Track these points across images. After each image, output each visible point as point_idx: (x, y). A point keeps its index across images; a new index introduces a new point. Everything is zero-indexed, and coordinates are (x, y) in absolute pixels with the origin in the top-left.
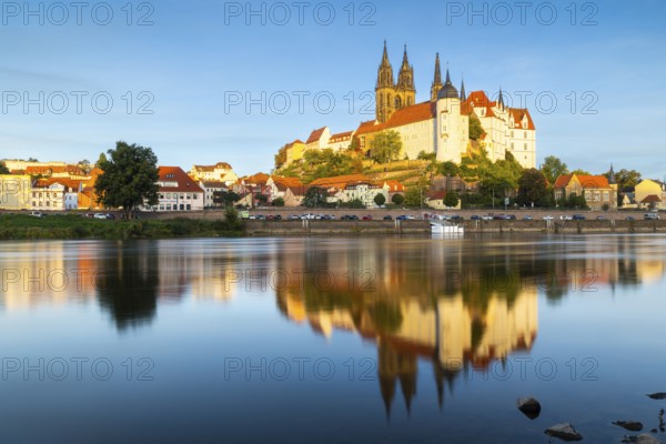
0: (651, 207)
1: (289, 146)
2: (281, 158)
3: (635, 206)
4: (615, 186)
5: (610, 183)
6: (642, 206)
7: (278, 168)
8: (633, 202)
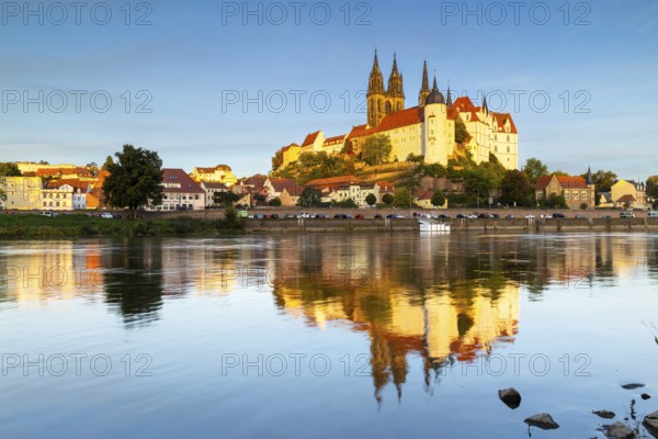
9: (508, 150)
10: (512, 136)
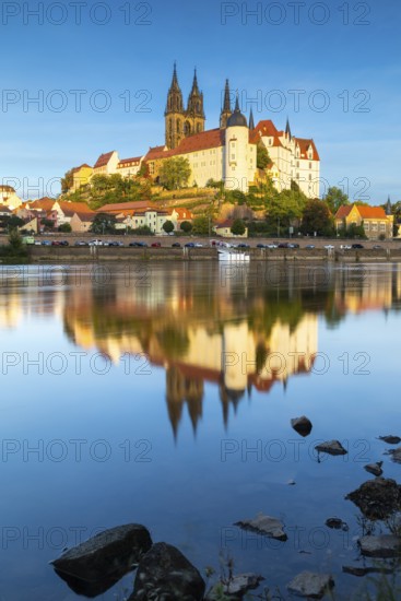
1: (77, 170)
2: (67, 182)
4: (392, 217)
5: (387, 214)
7: (64, 192)
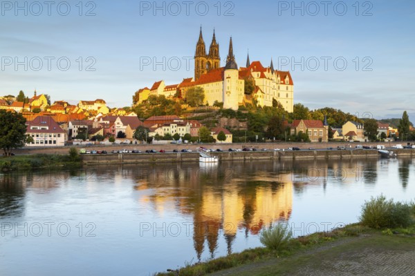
0: (350, 138)
1: (141, 91)
2: (136, 98)
3: (342, 138)
4: (327, 127)
5: (324, 125)
6: (345, 138)
7: (135, 104)
8: (341, 135)
9: (287, 96)
10: (290, 86)
